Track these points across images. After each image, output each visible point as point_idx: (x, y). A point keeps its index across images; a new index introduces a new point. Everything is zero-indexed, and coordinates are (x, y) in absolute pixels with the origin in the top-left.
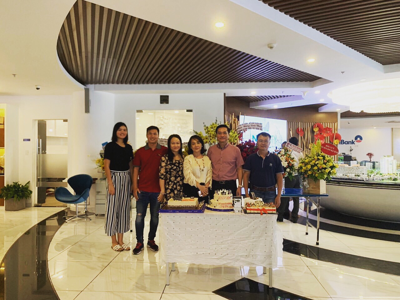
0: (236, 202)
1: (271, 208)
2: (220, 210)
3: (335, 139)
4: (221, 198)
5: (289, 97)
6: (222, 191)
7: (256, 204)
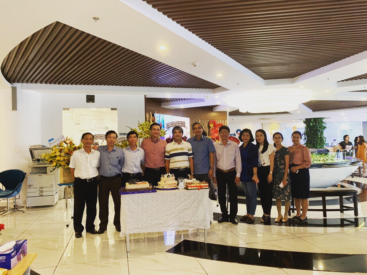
0: (180, 182)
1: (205, 185)
2: (168, 189)
4: (167, 180)
5: (191, 100)
6: (167, 175)
7: (194, 183)
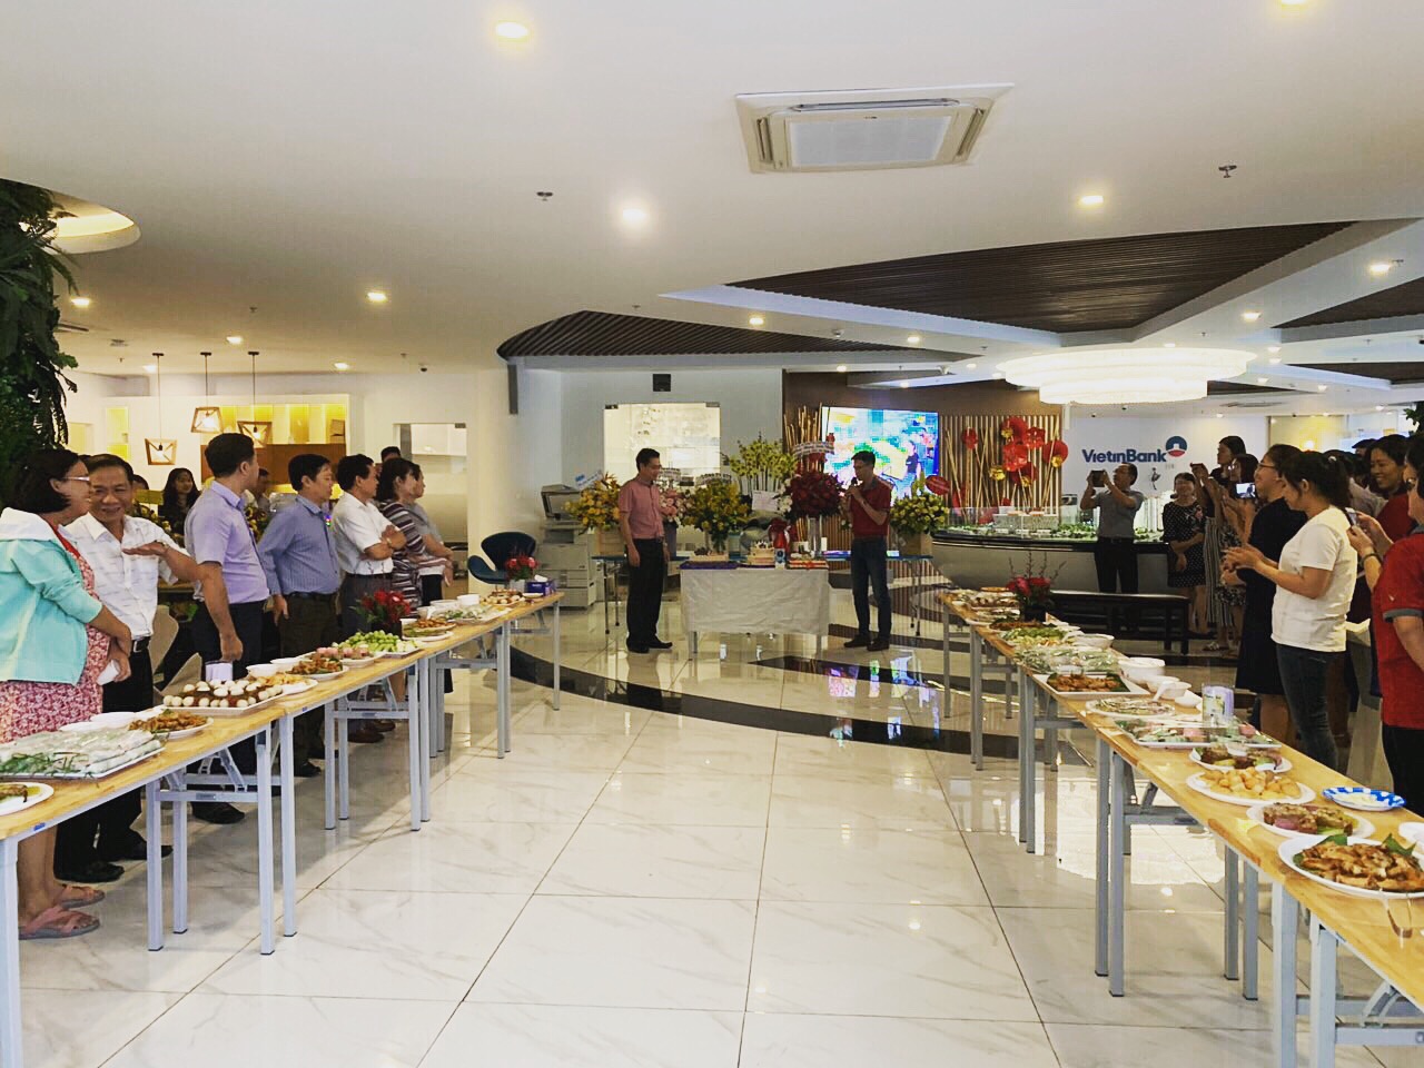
3: (1054, 455)
